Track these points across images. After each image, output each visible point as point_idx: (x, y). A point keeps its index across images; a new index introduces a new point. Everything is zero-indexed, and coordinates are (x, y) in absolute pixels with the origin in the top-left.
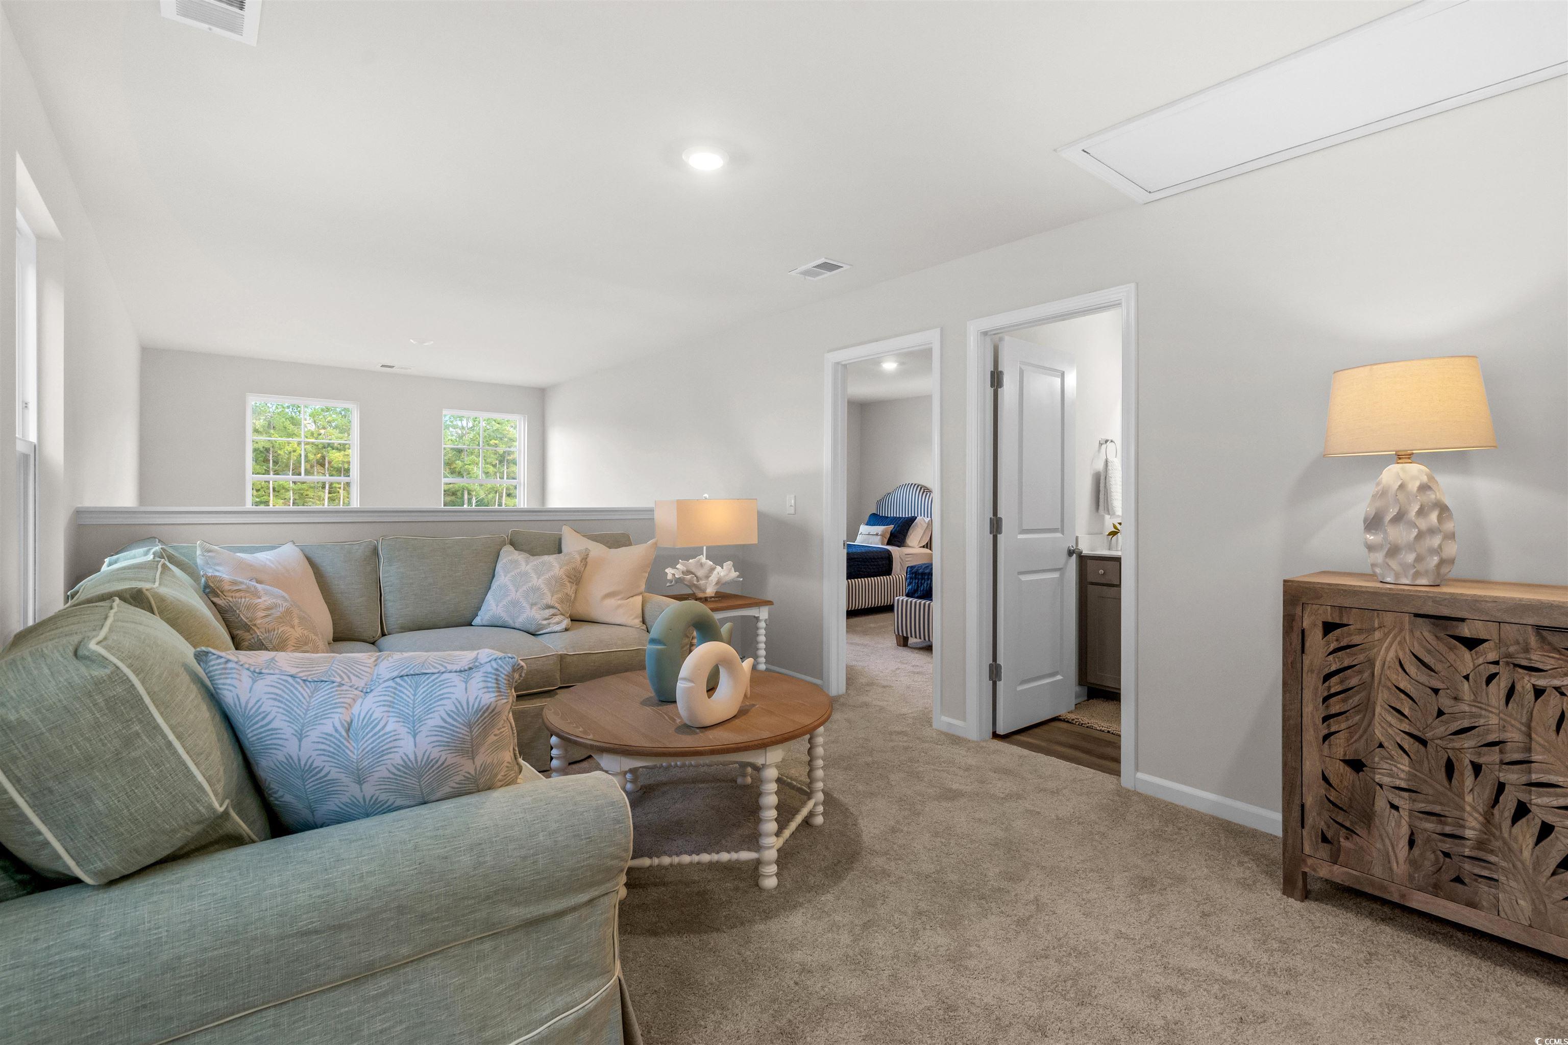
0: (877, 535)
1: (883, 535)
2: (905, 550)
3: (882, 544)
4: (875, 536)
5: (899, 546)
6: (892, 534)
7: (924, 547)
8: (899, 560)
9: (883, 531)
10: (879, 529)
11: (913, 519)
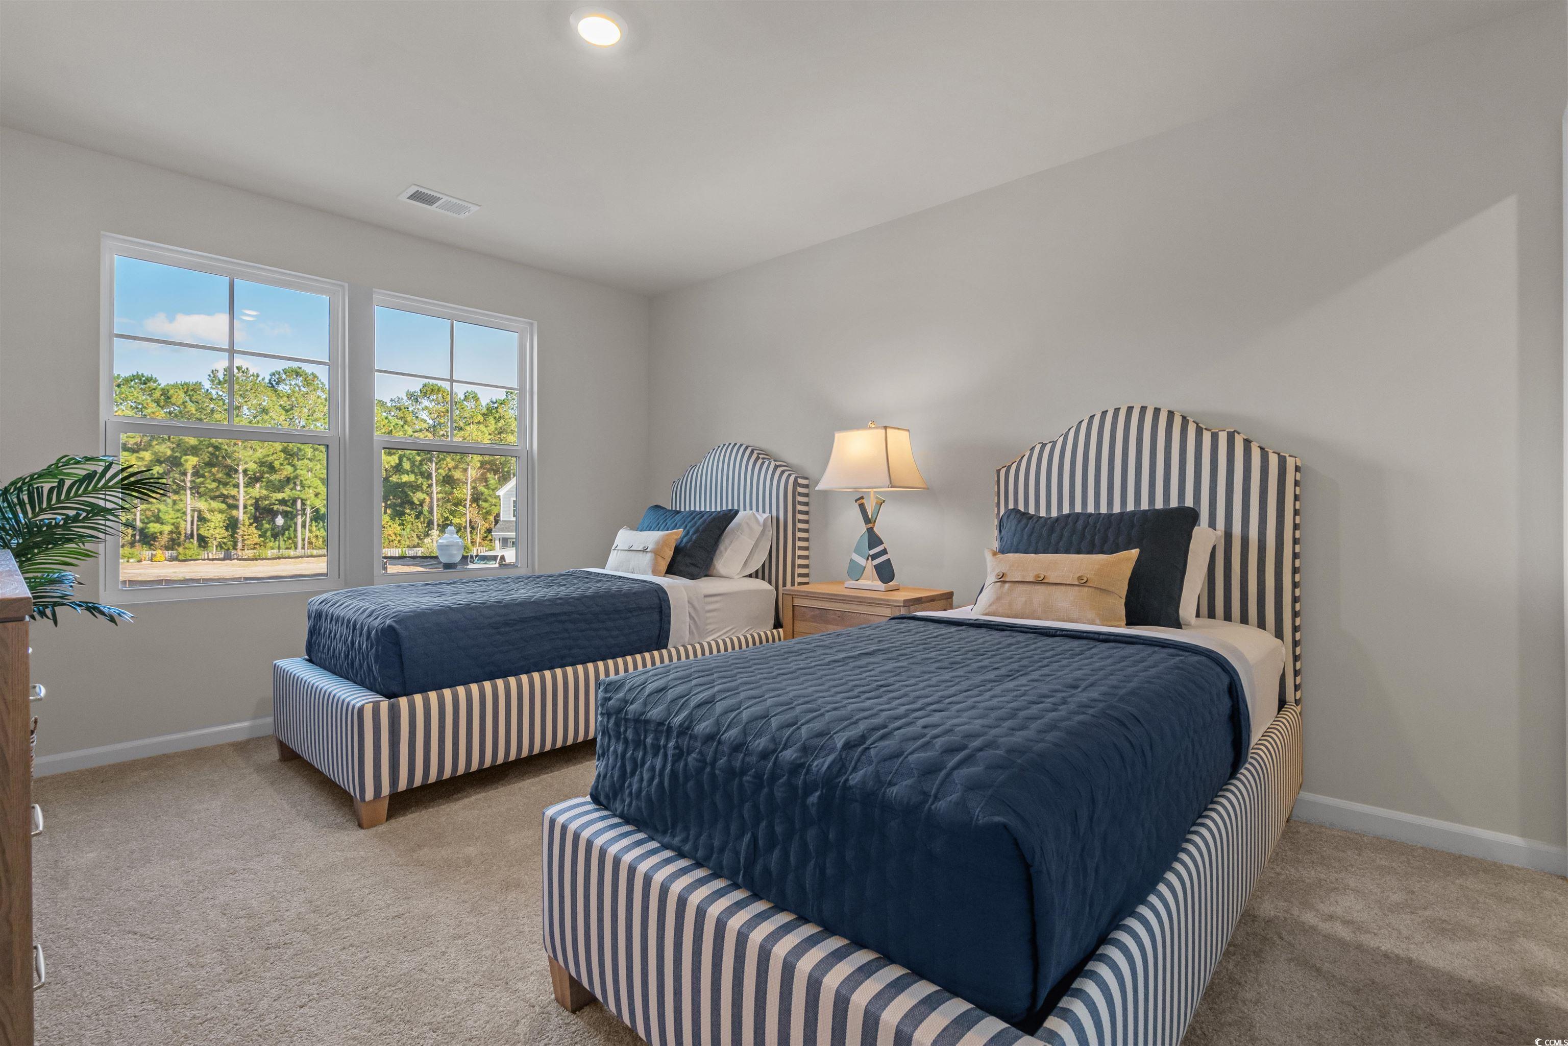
0: (644, 550)
1: (657, 553)
2: (705, 585)
3: (655, 572)
4: (641, 554)
5: (693, 577)
6: (678, 550)
7: (750, 576)
8: (687, 608)
9: (657, 543)
10: (652, 538)
11: (730, 515)
